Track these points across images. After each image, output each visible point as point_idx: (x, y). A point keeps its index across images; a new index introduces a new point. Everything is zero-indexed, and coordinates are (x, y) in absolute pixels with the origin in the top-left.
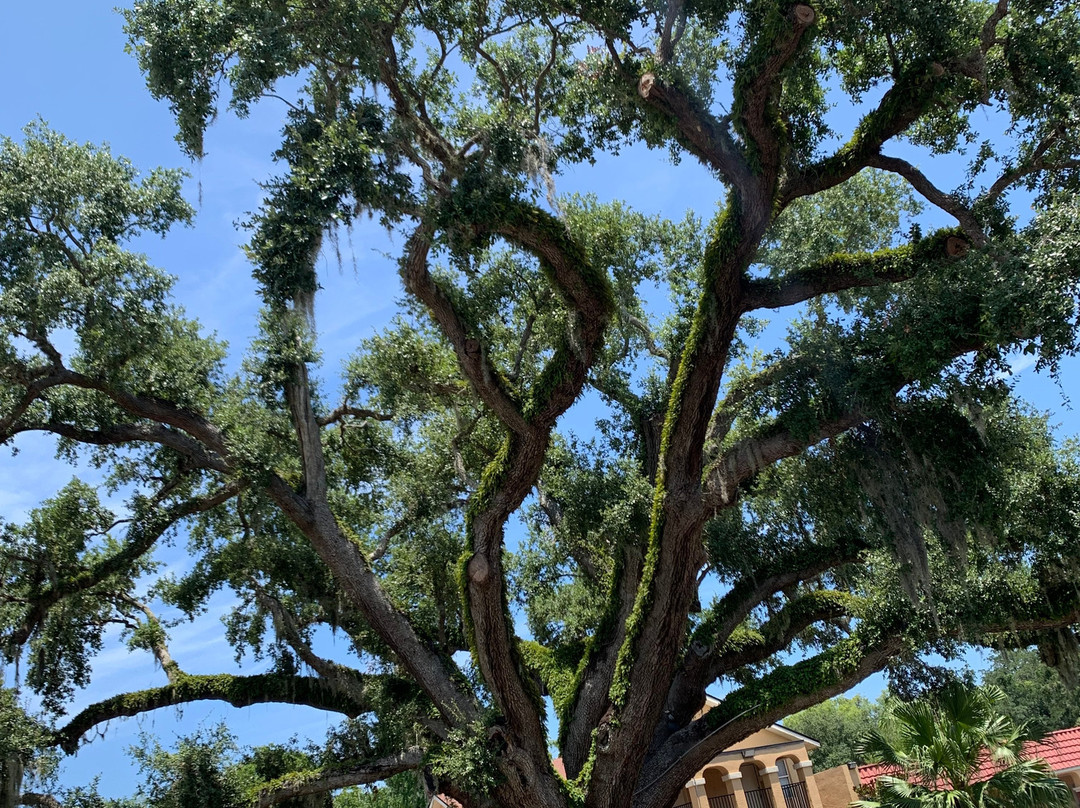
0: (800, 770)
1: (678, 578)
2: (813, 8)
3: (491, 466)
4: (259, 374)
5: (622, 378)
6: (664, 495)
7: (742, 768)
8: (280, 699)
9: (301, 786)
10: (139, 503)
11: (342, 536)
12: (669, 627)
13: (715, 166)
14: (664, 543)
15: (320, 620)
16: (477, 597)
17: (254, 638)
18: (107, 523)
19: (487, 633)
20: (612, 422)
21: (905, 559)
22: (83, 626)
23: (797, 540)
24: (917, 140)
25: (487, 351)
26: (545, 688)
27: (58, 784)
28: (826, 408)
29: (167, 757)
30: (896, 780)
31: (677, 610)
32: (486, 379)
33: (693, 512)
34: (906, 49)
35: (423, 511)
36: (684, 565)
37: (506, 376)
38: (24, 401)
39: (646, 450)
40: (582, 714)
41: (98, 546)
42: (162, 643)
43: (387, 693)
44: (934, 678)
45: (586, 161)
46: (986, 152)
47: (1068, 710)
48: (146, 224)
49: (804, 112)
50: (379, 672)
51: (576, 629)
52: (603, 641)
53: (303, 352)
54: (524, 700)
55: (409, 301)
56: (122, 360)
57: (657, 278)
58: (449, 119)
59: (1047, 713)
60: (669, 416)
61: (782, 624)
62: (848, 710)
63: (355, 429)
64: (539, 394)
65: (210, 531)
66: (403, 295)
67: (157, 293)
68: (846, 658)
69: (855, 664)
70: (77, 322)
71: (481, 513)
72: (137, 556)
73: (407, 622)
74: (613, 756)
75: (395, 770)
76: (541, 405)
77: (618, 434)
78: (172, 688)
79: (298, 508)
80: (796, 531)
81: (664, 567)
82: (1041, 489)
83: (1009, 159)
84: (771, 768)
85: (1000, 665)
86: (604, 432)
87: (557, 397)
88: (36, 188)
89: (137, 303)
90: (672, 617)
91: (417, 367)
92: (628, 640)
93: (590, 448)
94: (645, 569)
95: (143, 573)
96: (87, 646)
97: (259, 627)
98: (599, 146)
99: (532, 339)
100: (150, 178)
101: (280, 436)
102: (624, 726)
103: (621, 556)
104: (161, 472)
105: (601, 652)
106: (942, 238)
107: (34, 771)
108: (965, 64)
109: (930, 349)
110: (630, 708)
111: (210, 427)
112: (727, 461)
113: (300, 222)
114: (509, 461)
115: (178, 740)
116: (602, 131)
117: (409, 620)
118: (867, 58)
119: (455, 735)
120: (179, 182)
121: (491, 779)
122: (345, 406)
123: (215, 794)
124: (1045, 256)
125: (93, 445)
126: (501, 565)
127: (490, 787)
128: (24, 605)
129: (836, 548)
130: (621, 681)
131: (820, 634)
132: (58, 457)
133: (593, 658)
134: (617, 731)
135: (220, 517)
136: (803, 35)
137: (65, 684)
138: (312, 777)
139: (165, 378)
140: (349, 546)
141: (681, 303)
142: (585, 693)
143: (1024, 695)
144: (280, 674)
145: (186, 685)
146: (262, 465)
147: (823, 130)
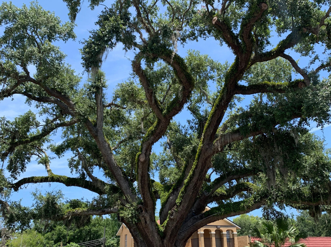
0: (233, 235)
1: (202, 171)
2: (267, 5)
3: (151, 128)
4: (88, 89)
5: (198, 108)
6: (202, 145)
7: (216, 231)
8: (80, 186)
9: (80, 212)
10: (47, 121)
11: (105, 141)
12: (197, 185)
13: (232, 48)
14: (199, 160)
15: (96, 165)
16: (140, 166)
17: (76, 167)
18: (37, 125)
19: (142, 177)
20: (192, 121)
21: (269, 176)
22: (26, 154)
23: (241, 166)
24: (297, 51)
25: (155, 93)
26: (159, 197)
27: (9, 199)
28: (253, 127)
29: (42, 197)
30: (259, 242)
31: (200, 180)
32: (153, 102)
33: (209, 152)
34: (297, 22)
35: (131, 138)
36: (204, 167)
37: (159, 102)
38: (16, 85)
39: (200, 131)
40: (168, 206)
41: (34, 131)
42: (48, 163)
43: (110, 189)
44: (277, 215)
45: (195, 40)
46: (317, 58)
47: (320, 231)
48: (61, 38)
49: (263, 36)
50: (110, 183)
51: (172, 181)
52: (178, 185)
53: (102, 84)
54: (150, 198)
55: (134, 74)
56: (47, 77)
57: (214, 80)
58: (156, 21)
59: (314, 231)
60: (207, 122)
61: (232, 190)
62: (253, 220)
63: (115, 110)
64: (168, 109)
65: (69, 132)
66: (132, 72)
67: (60, 59)
68: (249, 203)
69: (251, 206)
70: (36, 64)
71: (146, 141)
72: (44, 136)
73: (120, 170)
74: (174, 220)
75: (109, 212)
76: (168, 112)
77: (193, 125)
78: (48, 177)
79: (93, 130)
80: (241, 163)
81: (198, 167)
82: (316, 163)
83: (323, 61)
84: (225, 232)
85: (302, 215)
86: (189, 123)
87: (173, 111)
88: (30, 21)
89: (54, 61)
90: (198, 182)
91: (133, 94)
92: (184, 186)
93: (184, 128)
94: (193, 166)
95: (46, 142)
96: (26, 160)
97: (78, 164)
98: (200, 36)
99: (170, 92)
100: (65, 24)
101: (93, 108)
102: (178, 212)
103: (187, 162)
104: (55, 113)
105: (176, 189)
106: (298, 82)
107: (3, 194)
108: (313, 29)
109: (286, 115)
110: (181, 207)
111: (71, 102)
112: (221, 138)
113: (98, 45)
114: (156, 127)
115: (46, 193)
116: (202, 32)
117: (121, 169)
118: (285, 23)
119: (128, 205)
120: (74, 27)
121: (136, 220)
122: (112, 103)
123: (54, 210)
124: (323, 92)
125: (37, 102)
126: (149, 157)
127: (135, 222)
128: (9, 145)
129: (252, 170)
130: (180, 198)
131: (245, 195)
132: (25, 103)
133: (174, 190)
134: (176, 212)
135: (72, 129)
136: (263, 13)
137: (18, 170)
138: (84, 210)
139: (60, 85)
140: (107, 144)
141: (219, 89)
142: (170, 200)
143: (308, 225)
144: (80, 179)
145: (53, 177)
146: (84, 116)
147: (268, 43)
